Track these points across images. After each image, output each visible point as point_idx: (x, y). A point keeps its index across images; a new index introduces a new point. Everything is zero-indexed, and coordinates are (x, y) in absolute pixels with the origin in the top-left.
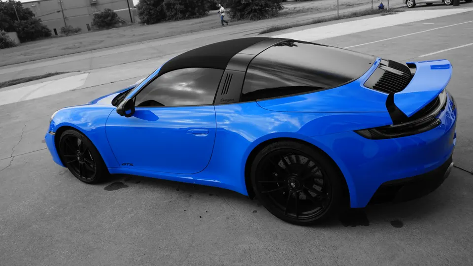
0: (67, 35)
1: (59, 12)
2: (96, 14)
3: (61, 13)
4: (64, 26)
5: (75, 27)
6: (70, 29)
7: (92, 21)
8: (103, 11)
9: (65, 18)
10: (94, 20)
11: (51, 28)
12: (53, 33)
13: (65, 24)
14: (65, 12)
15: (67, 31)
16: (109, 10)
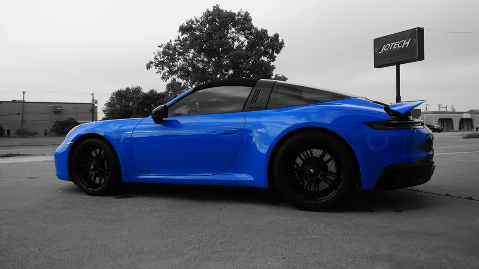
0: (21, 137)
1: (18, 114)
2: (57, 121)
3: (21, 115)
4: (20, 128)
5: (31, 130)
6: (26, 131)
7: (52, 127)
8: (66, 119)
9: (23, 121)
10: (54, 126)
11: (6, 128)
12: (6, 133)
13: (22, 126)
14: (24, 115)
15: (21, 133)
16: (72, 119)
